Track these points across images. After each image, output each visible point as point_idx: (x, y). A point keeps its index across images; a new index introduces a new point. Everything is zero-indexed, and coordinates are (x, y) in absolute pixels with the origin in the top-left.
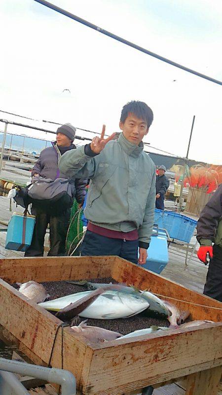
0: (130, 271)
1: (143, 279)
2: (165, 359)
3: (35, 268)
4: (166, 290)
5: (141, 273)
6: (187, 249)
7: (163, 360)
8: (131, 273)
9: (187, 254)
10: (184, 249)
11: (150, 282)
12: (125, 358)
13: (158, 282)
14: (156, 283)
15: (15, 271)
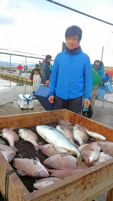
0: (73, 116)
1: (80, 121)
2: (92, 187)
3: (20, 120)
4: (92, 127)
5: (78, 117)
6: (103, 101)
7: (91, 188)
8: (73, 118)
9: (103, 103)
10: (101, 101)
11: (83, 122)
12: (58, 198)
13: (88, 122)
14: (87, 123)
15: (7, 124)
